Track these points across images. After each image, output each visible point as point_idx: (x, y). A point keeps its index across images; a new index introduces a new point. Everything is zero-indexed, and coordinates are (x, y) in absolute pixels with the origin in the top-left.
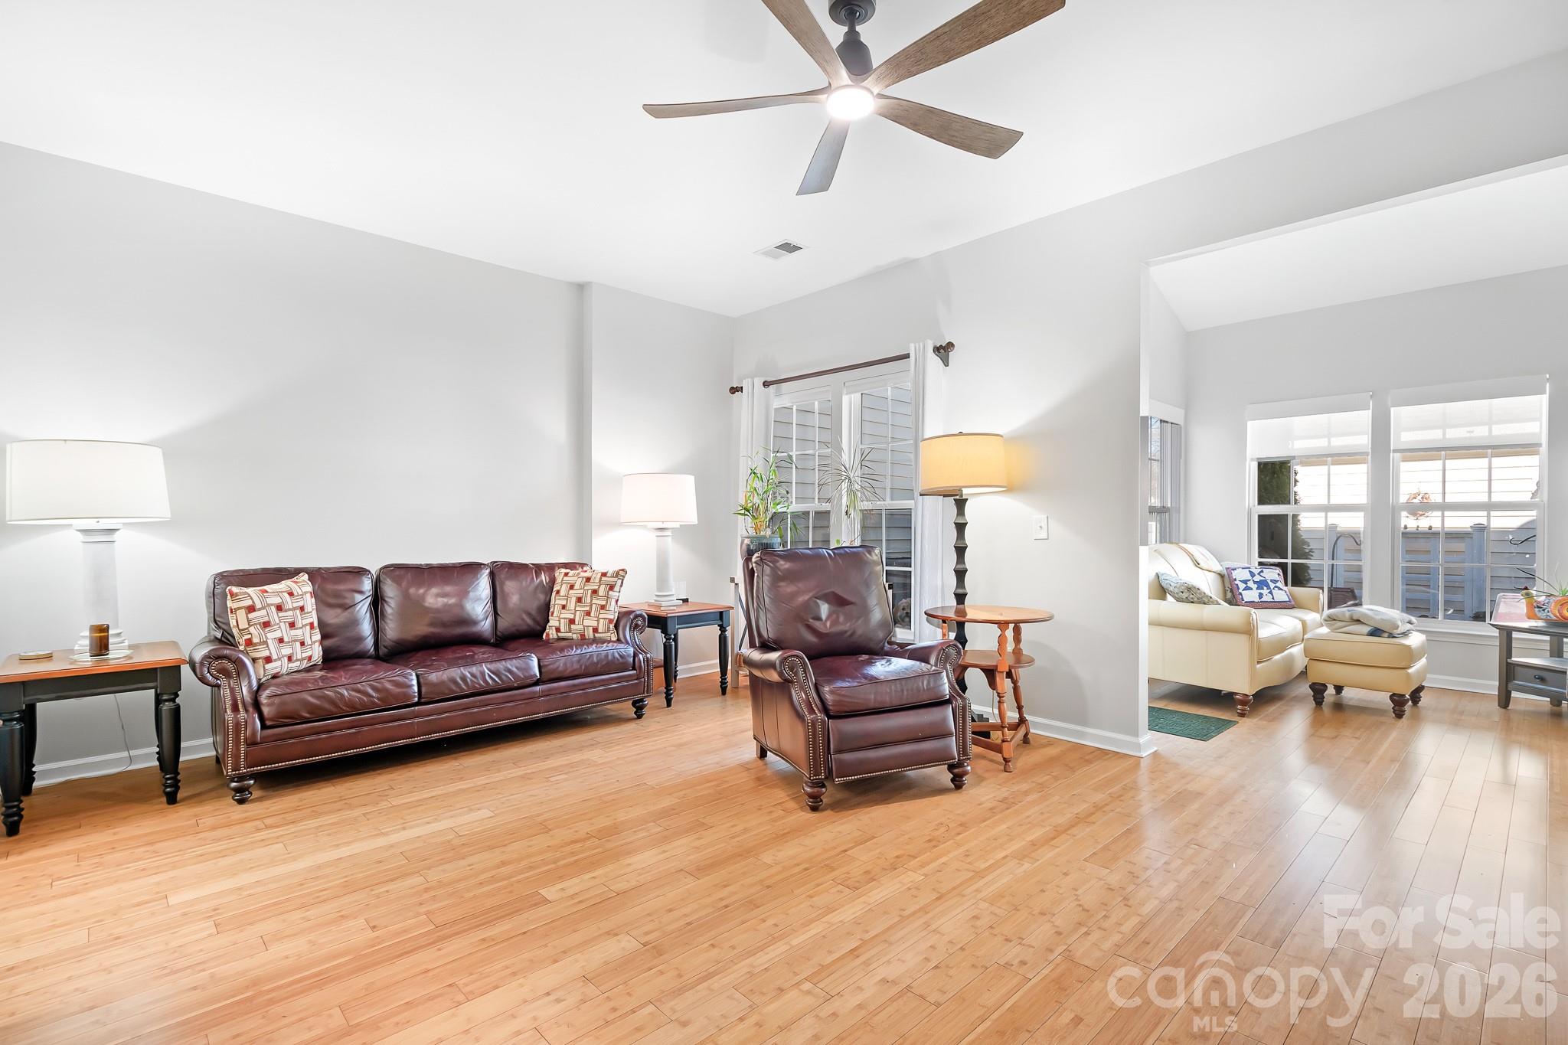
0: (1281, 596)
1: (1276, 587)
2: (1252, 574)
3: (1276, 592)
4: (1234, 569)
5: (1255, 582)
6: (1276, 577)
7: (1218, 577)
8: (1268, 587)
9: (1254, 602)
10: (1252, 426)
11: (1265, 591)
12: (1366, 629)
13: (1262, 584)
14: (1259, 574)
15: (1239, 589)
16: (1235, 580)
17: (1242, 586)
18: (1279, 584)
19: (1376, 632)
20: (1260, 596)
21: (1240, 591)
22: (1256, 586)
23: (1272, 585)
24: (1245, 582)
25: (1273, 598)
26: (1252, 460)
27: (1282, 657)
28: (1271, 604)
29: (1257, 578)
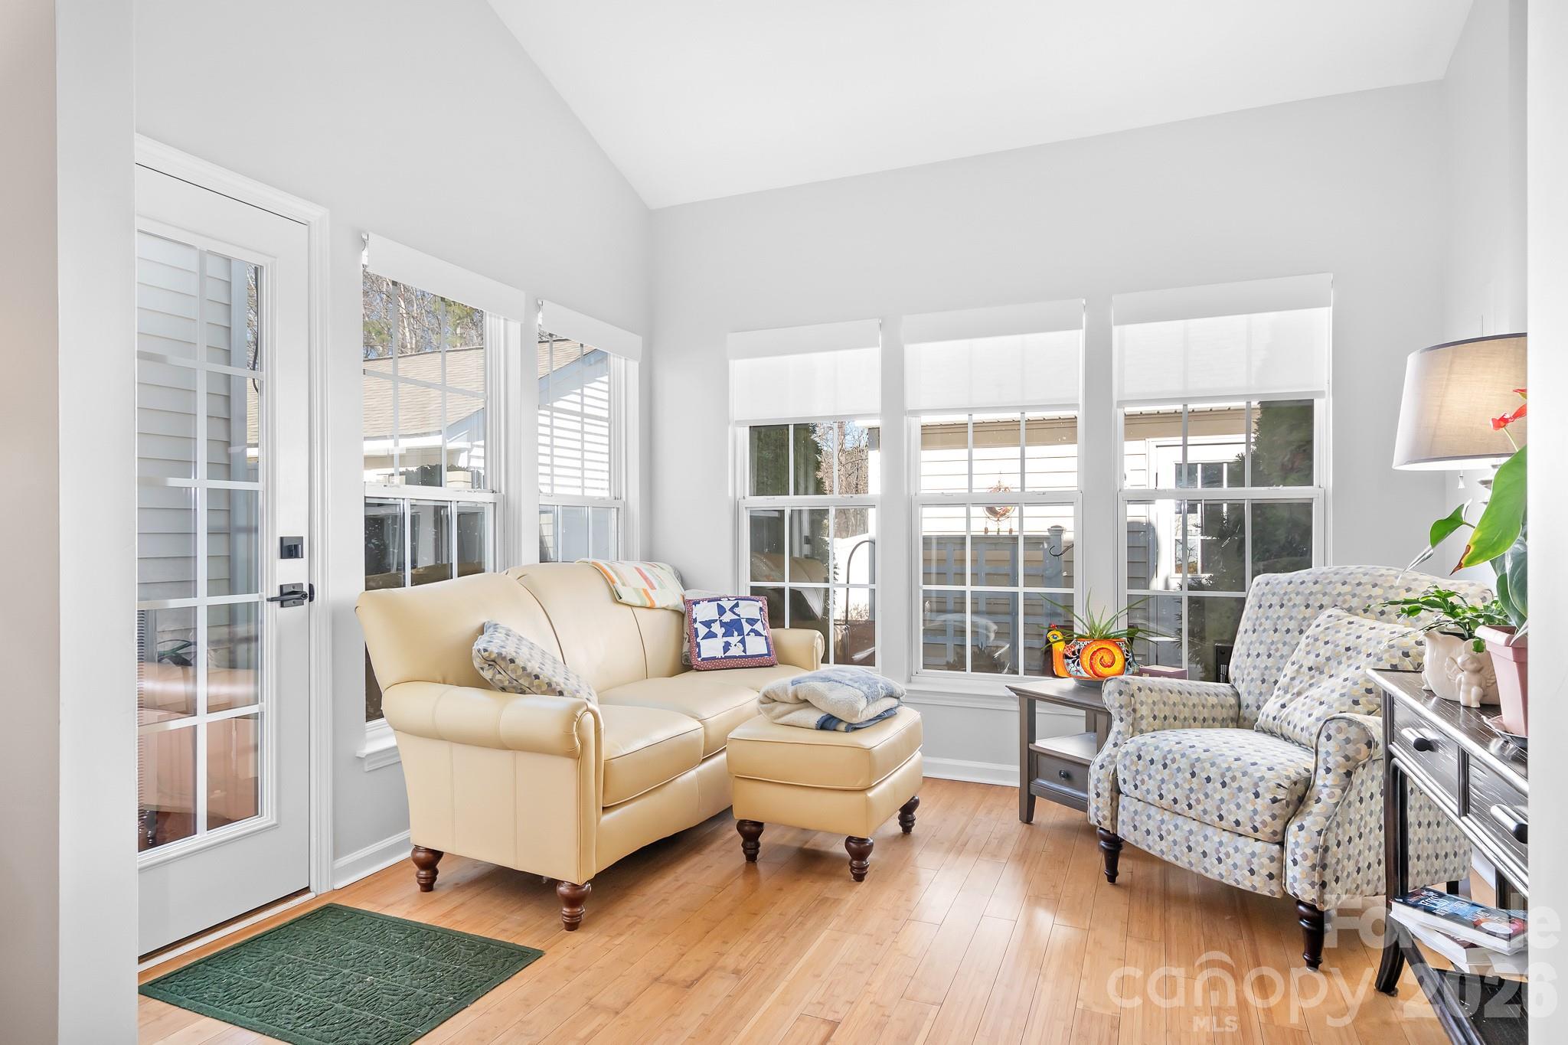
0: (756, 646)
1: (752, 631)
2: (721, 610)
3: (751, 640)
4: (696, 603)
5: (723, 624)
6: (756, 615)
7: (674, 618)
8: (741, 632)
9: (714, 658)
10: (739, 368)
11: (735, 639)
12: (813, 717)
13: (733, 627)
14: (731, 610)
15: (697, 636)
16: (695, 620)
17: (703, 631)
18: (758, 627)
19: (828, 723)
20: (727, 647)
21: (699, 640)
22: (723, 630)
23: (747, 628)
24: (708, 624)
25: (744, 651)
26: (739, 423)
27: (699, 774)
28: (739, 662)
29: (728, 617)
